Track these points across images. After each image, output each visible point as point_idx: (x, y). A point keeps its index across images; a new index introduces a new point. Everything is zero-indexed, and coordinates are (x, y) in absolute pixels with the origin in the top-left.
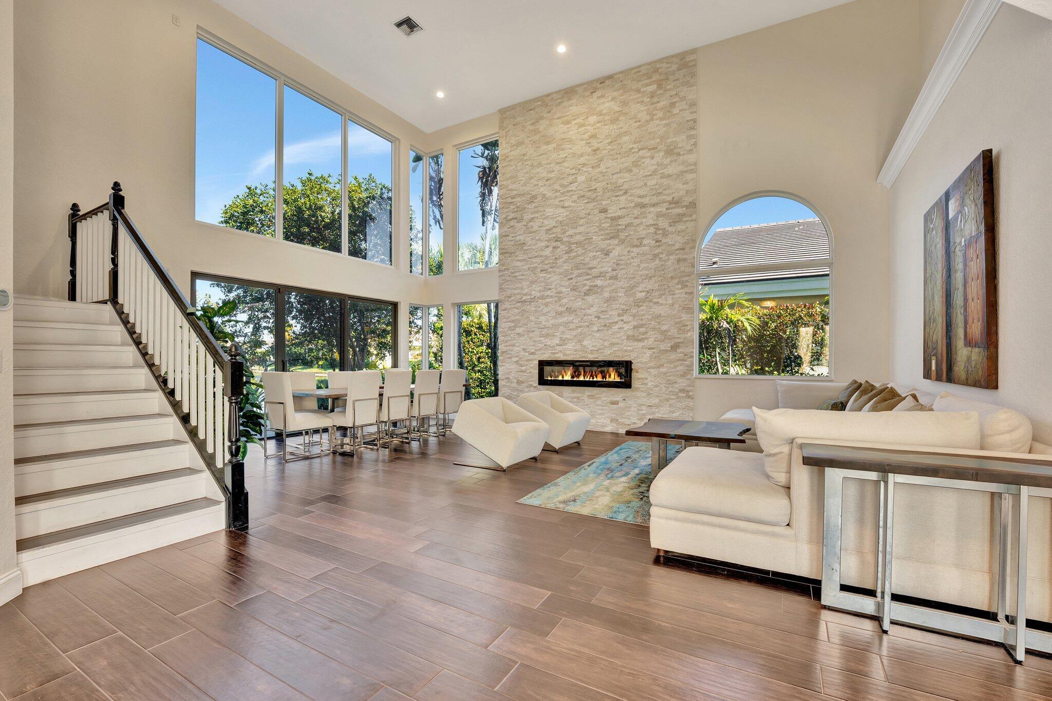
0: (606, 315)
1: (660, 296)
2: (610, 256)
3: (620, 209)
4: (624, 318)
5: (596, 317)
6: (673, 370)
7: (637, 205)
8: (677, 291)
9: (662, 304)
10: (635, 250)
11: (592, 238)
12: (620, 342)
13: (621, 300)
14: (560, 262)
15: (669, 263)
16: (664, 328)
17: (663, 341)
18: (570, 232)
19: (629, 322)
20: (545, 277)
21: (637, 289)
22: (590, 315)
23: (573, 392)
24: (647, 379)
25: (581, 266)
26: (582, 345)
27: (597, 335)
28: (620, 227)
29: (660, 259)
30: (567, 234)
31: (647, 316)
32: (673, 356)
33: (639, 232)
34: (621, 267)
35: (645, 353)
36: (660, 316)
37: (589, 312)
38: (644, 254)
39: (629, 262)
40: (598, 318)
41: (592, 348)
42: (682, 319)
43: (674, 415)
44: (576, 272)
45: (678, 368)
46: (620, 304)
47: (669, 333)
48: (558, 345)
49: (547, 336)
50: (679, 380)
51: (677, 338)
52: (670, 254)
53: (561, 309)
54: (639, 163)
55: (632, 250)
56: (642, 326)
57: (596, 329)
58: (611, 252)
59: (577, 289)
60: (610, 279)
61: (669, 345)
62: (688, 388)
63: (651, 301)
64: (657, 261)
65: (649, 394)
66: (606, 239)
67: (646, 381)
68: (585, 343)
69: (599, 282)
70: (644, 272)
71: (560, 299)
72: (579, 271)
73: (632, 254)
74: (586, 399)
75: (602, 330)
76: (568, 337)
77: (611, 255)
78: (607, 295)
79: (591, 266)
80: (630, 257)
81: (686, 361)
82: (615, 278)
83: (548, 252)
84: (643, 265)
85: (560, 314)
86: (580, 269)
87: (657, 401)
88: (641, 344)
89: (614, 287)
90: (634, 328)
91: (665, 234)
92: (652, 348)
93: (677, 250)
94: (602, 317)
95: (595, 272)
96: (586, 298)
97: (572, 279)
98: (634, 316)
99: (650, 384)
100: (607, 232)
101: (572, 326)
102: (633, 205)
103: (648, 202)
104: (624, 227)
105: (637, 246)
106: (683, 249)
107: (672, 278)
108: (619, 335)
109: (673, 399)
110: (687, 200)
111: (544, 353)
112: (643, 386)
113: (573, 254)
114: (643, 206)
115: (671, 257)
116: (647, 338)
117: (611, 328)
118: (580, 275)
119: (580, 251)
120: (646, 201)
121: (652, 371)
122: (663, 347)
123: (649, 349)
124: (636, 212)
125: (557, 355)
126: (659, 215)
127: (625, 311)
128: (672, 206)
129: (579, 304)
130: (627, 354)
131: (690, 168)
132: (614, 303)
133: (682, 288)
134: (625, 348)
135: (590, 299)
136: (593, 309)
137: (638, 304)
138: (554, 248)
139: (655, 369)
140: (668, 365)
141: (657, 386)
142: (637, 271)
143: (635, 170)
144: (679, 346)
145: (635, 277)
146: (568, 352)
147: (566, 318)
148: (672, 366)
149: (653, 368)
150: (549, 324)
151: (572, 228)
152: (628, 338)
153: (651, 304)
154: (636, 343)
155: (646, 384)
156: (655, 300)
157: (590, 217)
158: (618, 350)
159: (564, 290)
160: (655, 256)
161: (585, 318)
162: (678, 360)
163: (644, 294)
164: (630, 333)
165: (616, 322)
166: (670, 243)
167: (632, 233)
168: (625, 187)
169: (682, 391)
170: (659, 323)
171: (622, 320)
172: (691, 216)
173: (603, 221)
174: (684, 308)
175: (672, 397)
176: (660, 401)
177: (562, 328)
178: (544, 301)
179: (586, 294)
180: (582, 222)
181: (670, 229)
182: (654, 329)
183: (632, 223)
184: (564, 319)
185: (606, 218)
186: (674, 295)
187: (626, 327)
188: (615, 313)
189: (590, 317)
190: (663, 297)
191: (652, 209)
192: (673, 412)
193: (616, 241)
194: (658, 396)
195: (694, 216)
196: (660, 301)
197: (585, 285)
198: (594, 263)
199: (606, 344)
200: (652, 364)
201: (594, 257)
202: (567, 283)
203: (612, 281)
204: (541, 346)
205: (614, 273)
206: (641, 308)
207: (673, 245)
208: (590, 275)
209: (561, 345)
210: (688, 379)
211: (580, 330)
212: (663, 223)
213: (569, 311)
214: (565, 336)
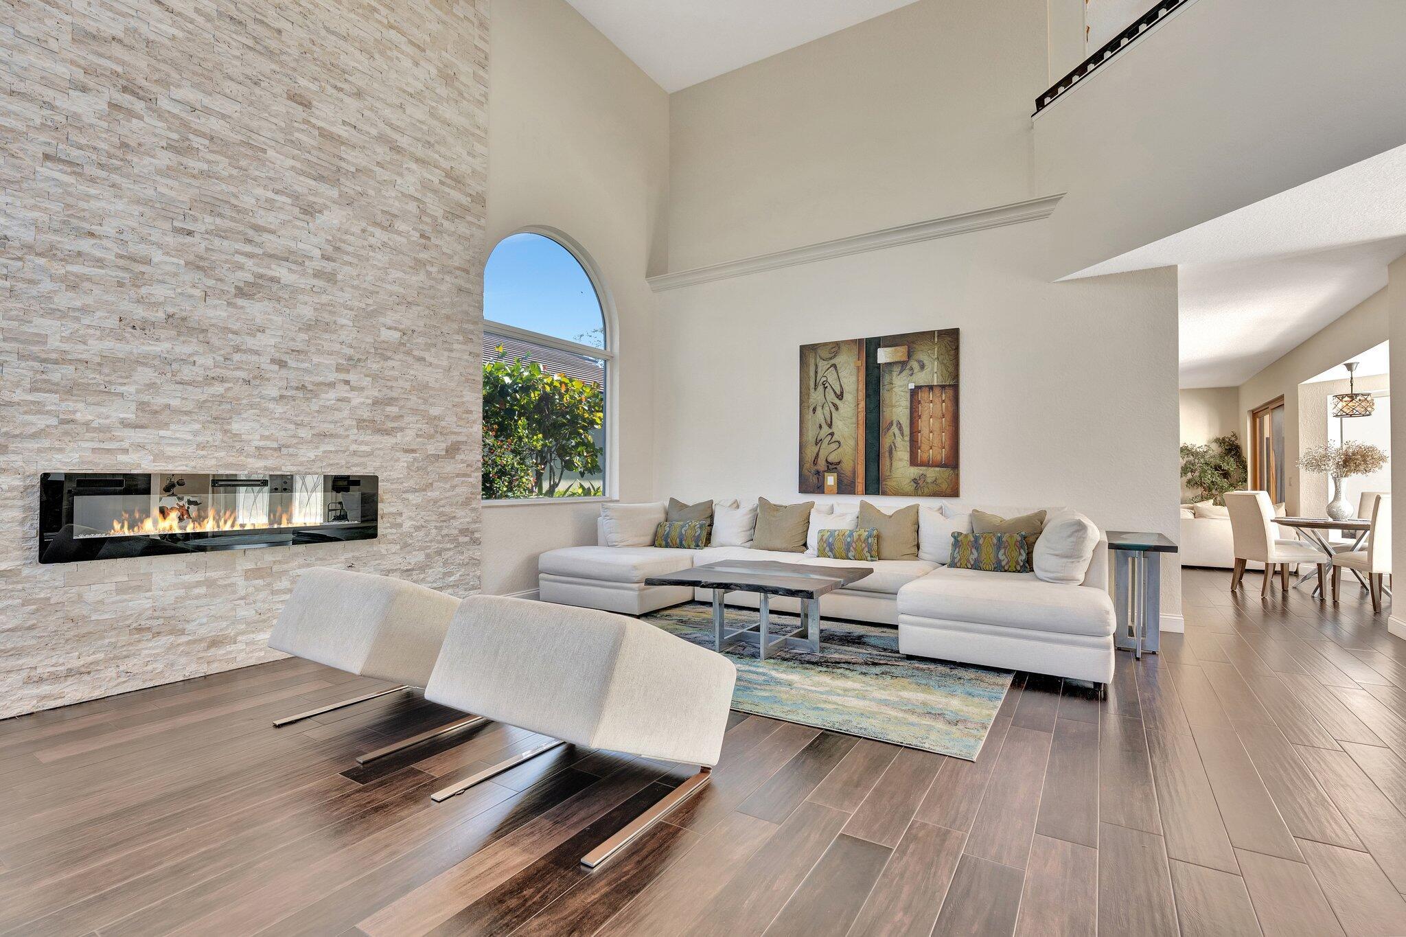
0: (303, 361)
1: (428, 347)
2: (318, 221)
3: (344, 123)
4: (352, 377)
5: (273, 361)
6: (450, 494)
7: (381, 138)
8: (456, 346)
9: (431, 364)
10: (378, 232)
11: (264, 151)
12: (341, 431)
13: (344, 335)
14: (143, 164)
15: (444, 288)
16: (435, 411)
17: (431, 437)
18: (188, 93)
19: (362, 389)
20: (67, 185)
21: (382, 320)
22: (257, 353)
23: (193, 568)
24: (401, 514)
25: (228, 212)
26: (226, 432)
27: (279, 409)
28: (343, 164)
29: (429, 274)
30: (178, 94)
31: (401, 383)
32: (449, 467)
33: (385, 197)
34: (346, 258)
35: (398, 460)
36: (426, 386)
37: (251, 342)
38: (396, 250)
39: (363, 252)
40: (282, 364)
41: (262, 443)
42: (464, 399)
43: (452, 579)
44: (209, 219)
45: (458, 490)
46: (341, 343)
47: (443, 424)
48: (125, 424)
49: (70, 390)
50: (460, 513)
51: (455, 433)
52: (445, 270)
53: (140, 312)
54: (389, 53)
55: (370, 229)
56: (390, 401)
57: (275, 393)
58: (320, 212)
59: (213, 269)
60: (315, 276)
61: (444, 446)
62: (473, 526)
63: (409, 353)
64: (422, 276)
65: (406, 545)
66: (308, 176)
67: (399, 520)
68: (235, 427)
69: (280, 271)
70: (396, 288)
71: (138, 280)
72: (218, 221)
73: (372, 240)
74: (241, 582)
75: (294, 398)
76: (175, 403)
77: (321, 219)
78: (307, 312)
79: (261, 222)
80: (366, 243)
81: (470, 476)
82: (331, 278)
83: (86, 106)
84: (395, 274)
85: (144, 327)
86: (220, 215)
87: (420, 557)
88: (388, 441)
89: (324, 299)
90: (374, 404)
91: (438, 230)
92: (413, 451)
93: (458, 268)
94: (292, 363)
95: (272, 243)
96: (240, 302)
97: (190, 233)
98: (375, 377)
99: (407, 525)
100: (308, 156)
101: (187, 373)
102: (374, 132)
103: (404, 146)
104: (353, 169)
105: (383, 228)
106: (467, 272)
107: (448, 317)
108: (337, 416)
109: (450, 549)
110: (475, 186)
111: (61, 450)
112: (394, 531)
113: (195, 165)
114: (395, 148)
115: (447, 278)
116: (402, 429)
117: (316, 396)
118: (222, 234)
119: (223, 166)
120: (404, 141)
121: (410, 496)
122: (431, 449)
123: (406, 451)
124: (382, 152)
125: (122, 458)
126: (425, 185)
127: (352, 363)
128: (448, 181)
129: (216, 312)
130: (356, 460)
131: (477, 132)
132: (326, 336)
133: (464, 343)
134: (354, 447)
135: (256, 309)
136: (266, 341)
137: (382, 352)
138: (113, 106)
139: (417, 494)
140: (442, 485)
141: (418, 528)
142: (383, 280)
143: (380, 61)
144: (458, 449)
145: (377, 293)
146: (170, 451)
147: (166, 345)
148: (448, 486)
149: (415, 491)
150: (78, 351)
151: (196, 86)
152: (362, 424)
153: (410, 360)
154: (377, 438)
155: (400, 525)
156: (416, 353)
157: (257, 91)
158: (337, 452)
159: (158, 256)
160: (419, 264)
161: (237, 357)
162: (458, 475)
163: (397, 335)
164: (366, 415)
165: (332, 385)
166: (445, 250)
167: (371, 192)
168: (361, 82)
169: (464, 532)
170: (425, 401)
171: (347, 382)
172: (479, 217)
173: (296, 125)
174: (467, 380)
175: (449, 546)
176: (428, 556)
177: (144, 375)
178: (59, 269)
179: (240, 292)
180: (230, 87)
181: (446, 224)
182: (415, 411)
183: (371, 171)
184: (162, 347)
185: (306, 122)
186: (451, 351)
187: (357, 399)
188: (330, 361)
189: (254, 358)
190: (433, 350)
191: (414, 166)
192: (450, 574)
193: (334, 193)
194: (421, 549)
195: (483, 221)
196: (427, 355)
197: (240, 267)
198: (268, 219)
199: (304, 433)
200: (410, 483)
201: (270, 205)
202: (170, 240)
203: (320, 283)
204: (41, 422)
205: (329, 266)
206: (390, 363)
207: (451, 257)
208: (260, 245)
209: (142, 427)
210: (474, 510)
211: (219, 389)
212: (435, 208)
213: (179, 324)
214: (166, 401)
